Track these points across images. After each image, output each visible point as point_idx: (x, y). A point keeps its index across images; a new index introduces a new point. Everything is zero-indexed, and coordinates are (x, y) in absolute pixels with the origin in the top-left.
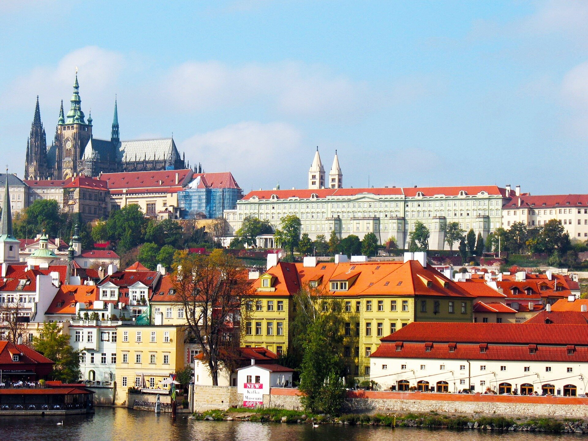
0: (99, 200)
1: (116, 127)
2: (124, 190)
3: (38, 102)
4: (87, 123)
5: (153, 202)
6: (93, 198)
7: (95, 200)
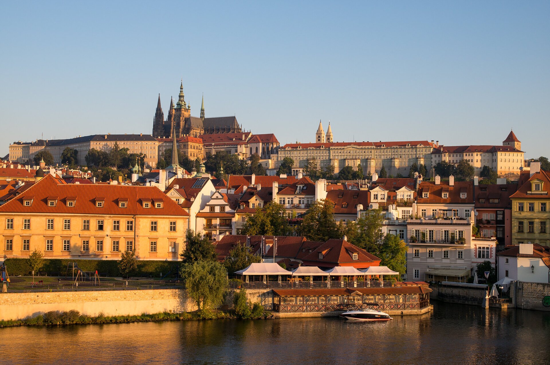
0: (199, 149)
1: (202, 110)
2: (213, 144)
3: (159, 97)
4: (187, 108)
5: (229, 150)
6: (196, 148)
7: (197, 149)
